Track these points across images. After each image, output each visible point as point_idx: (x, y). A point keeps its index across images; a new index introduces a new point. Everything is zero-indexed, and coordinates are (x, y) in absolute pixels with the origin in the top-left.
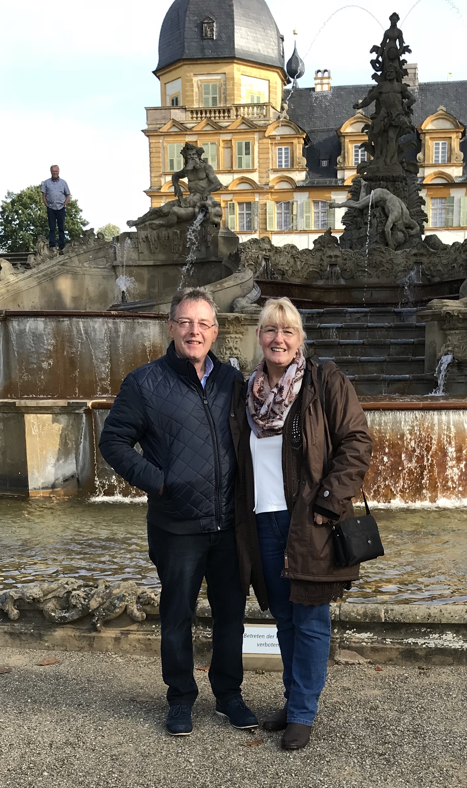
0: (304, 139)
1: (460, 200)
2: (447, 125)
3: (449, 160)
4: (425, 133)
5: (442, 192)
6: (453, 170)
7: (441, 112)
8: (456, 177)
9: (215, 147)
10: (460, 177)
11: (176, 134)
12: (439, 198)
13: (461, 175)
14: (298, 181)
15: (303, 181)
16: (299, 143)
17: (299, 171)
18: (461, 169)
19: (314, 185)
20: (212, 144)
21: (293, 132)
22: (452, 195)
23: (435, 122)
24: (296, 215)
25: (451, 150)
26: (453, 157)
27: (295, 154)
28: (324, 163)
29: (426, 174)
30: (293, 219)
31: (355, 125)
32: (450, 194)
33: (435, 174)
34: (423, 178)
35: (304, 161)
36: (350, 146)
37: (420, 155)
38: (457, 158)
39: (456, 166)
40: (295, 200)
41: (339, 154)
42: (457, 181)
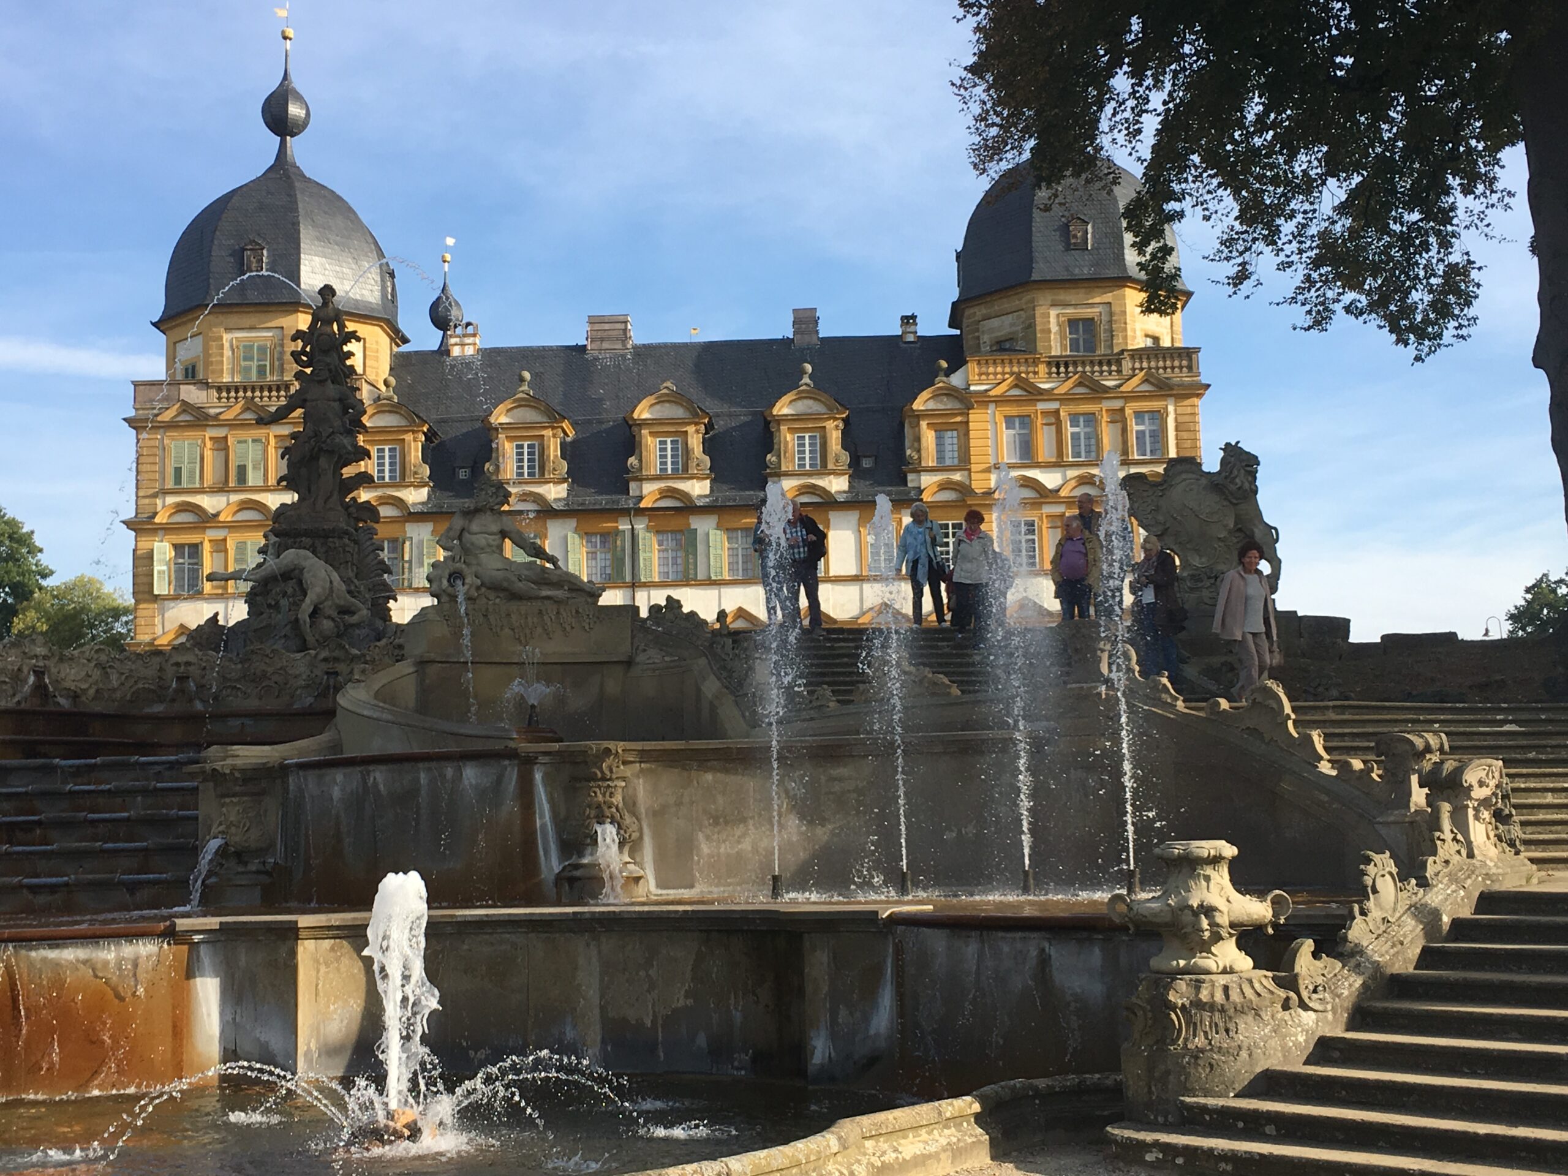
0: (424, 433)
1: (708, 534)
2: (678, 412)
3: (686, 469)
4: (639, 425)
5: (676, 522)
6: (693, 486)
7: (665, 391)
8: (700, 497)
9: (259, 447)
10: (706, 496)
11: (189, 426)
12: (672, 532)
13: (708, 492)
14: (414, 504)
15: (423, 503)
16: (415, 440)
17: (415, 486)
18: (707, 483)
19: (444, 510)
20: (254, 441)
21: (403, 423)
22: (693, 527)
23: (658, 407)
24: (410, 562)
25: (687, 451)
26: (692, 464)
27: (407, 459)
28: (462, 474)
29: (645, 491)
30: (403, 568)
31: (515, 411)
32: (689, 525)
33: (661, 491)
34: (641, 498)
35: (426, 471)
36: (507, 445)
37: (632, 461)
38: (698, 465)
39: (699, 479)
40: (408, 535)
41: (489, 459)
42: (699, 503)
